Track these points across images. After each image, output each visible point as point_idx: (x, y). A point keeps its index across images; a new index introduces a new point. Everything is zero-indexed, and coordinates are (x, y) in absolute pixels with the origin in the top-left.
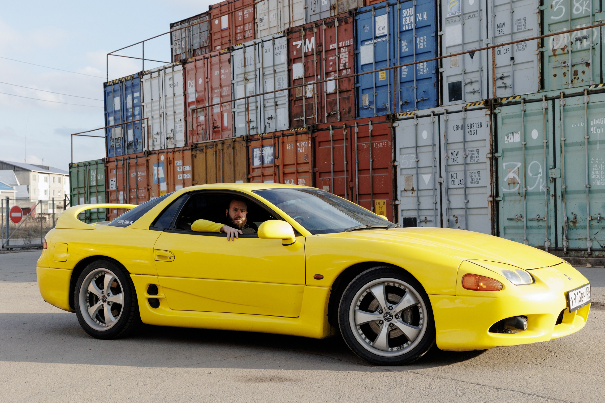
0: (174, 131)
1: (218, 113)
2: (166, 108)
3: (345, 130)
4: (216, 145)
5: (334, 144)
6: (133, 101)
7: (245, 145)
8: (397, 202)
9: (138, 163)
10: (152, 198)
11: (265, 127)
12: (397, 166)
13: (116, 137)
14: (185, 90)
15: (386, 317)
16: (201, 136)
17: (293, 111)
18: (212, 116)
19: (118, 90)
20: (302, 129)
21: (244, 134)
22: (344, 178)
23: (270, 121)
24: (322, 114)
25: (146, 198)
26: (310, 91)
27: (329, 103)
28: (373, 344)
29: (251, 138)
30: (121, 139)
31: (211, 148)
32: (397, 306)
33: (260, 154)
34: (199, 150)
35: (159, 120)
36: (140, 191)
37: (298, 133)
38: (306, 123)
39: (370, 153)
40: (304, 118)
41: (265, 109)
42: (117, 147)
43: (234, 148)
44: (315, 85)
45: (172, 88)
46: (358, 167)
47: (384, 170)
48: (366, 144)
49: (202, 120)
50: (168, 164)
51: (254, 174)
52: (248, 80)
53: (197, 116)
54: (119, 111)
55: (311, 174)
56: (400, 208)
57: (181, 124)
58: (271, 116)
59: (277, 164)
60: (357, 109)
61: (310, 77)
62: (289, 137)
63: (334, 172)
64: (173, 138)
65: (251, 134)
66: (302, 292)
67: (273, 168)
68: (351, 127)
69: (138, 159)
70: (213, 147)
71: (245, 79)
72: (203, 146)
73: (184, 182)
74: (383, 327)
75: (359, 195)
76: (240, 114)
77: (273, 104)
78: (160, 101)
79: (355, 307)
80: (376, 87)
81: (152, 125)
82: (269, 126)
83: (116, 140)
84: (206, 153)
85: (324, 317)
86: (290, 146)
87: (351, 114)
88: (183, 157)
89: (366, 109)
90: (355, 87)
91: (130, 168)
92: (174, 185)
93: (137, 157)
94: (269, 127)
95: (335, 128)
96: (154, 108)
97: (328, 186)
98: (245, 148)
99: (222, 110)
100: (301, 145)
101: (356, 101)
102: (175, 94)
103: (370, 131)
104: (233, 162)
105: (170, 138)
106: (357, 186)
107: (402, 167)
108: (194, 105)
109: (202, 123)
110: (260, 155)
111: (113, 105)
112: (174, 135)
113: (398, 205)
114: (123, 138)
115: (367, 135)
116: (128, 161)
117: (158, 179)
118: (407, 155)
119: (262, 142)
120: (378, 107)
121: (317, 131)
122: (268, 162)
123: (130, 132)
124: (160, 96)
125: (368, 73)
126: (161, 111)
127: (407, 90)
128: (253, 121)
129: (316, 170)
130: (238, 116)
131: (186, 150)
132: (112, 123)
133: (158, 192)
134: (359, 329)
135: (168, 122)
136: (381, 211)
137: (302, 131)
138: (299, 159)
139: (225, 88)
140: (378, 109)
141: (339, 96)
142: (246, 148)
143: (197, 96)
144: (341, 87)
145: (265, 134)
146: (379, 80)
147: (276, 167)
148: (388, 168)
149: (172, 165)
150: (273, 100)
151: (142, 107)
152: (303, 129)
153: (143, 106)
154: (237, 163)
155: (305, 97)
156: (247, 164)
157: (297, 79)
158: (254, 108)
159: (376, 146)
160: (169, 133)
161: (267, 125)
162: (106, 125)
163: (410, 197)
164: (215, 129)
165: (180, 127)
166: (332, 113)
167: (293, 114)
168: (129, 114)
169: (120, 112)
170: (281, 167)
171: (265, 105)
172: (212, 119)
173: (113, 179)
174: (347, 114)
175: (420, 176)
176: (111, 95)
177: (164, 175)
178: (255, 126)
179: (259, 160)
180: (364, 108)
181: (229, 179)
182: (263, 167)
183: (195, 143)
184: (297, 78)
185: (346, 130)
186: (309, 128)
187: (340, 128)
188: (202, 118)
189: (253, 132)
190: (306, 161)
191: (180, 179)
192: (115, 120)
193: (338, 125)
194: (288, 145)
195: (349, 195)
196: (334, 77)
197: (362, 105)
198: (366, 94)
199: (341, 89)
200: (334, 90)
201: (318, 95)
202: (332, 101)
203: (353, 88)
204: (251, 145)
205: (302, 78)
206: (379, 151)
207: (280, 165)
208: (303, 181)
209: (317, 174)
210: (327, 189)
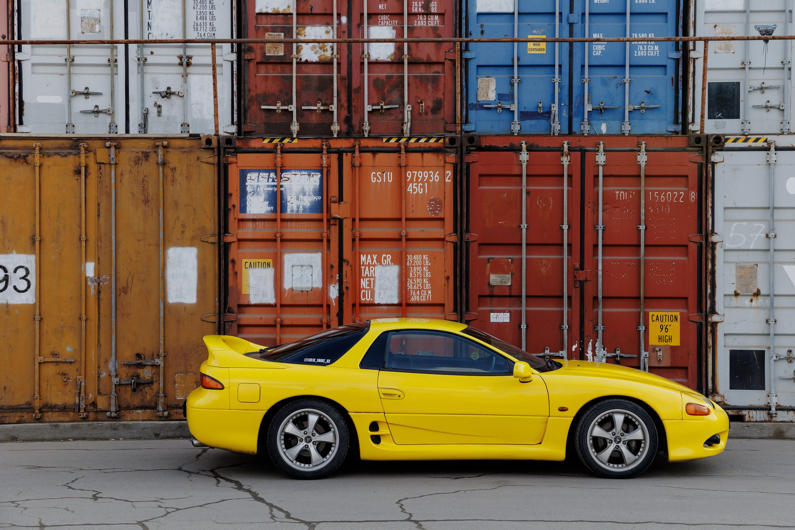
3: (567, 156)
5: (532, 183)
7: (212, 160)
8: (715, 318)
11: (146, 113)
12: (716, 243)
17: (252, 87)
22: (562, 259)
23: (162, 103)
24: (349, 105)
26: (313, 50)
27: (376, 83)
29: (238, 144)
33: (268, 186)
34: (7, 157)
37: (410, 149)
38: (298, 121)
39: (643, 211)
40: (293, 108)
41: (147, 69)
43: (162, 164)
46: (605, 238)
47: (672, 248)
48: (625, 191)
51: (249, 233)
55: (450, 245)
56: (721, 330)
58: (169, 88)
59: (333, 215)
61: (312, 14)
62: (379, 156)
63: (527, 245)
67: (318, 224)
68: (583, 152)
70: (70, 154)
72: (29, 148)
75: (603, 298)
76: (43, 69)
77: (176, 60)
80: (519, 66)
82: (159, 113)
86: (381, 176)
89: (489, 109)
94: (160, 116)
97: (509, 276)
98: (209, 168)
100: (417, 178)
103: (643, 165)
104: (159, 199)
106: (600, 280)
107: (728, 246)
110: (272, 189)
113: (716, 323)
115: (635, 173)
118: (745, 223)
119: (282, 158)
121: (476, 150)
122: (301, 209)
127: (605, 83)
128: (97, 94)
129: (473, 236)
130: (33, 73)
136: (663, 333)
138: (407, 208)
140: (522, 112)
141: (410, 71)
142: (216, 168)
144: (414, 52)
146: (529, 52)
147: (332, 222)
148: (686, 246)
150: (178, 52)
152: (426, 141)
154: (176, 204)
155: (297, 59)
156: (219, 207)
157: (267, 14)
158: (102, 61)
159: (654, 198)
161: (153, 111)
163: (745, 308)
166: (385, 107)
167: (253, 94)
171: (146, 59)
174: (430, 113)
175: (777, 266)
178: (103, 106)
179: (265, 200)
180: (485, 106)
181: (138, 241)
182: (281, 220)
184: (270, 11)
185: (569, 156)
186: (452, 141)
190: (436, 214)
194: (375, 173)
195: (573, 298)
196: (392, 27)
197: (477, 99)
198: (487, 77)
199: (414, 56)
200: (392, 55)
201: (339, 61)
202: (385, 79)
203: (449, 60)
204: (237, 163)
205: (292, 14)
206: (664, 210)
207: (346, 218)
208: (422, 260)
209: (474, 247)
210: (505, 282)
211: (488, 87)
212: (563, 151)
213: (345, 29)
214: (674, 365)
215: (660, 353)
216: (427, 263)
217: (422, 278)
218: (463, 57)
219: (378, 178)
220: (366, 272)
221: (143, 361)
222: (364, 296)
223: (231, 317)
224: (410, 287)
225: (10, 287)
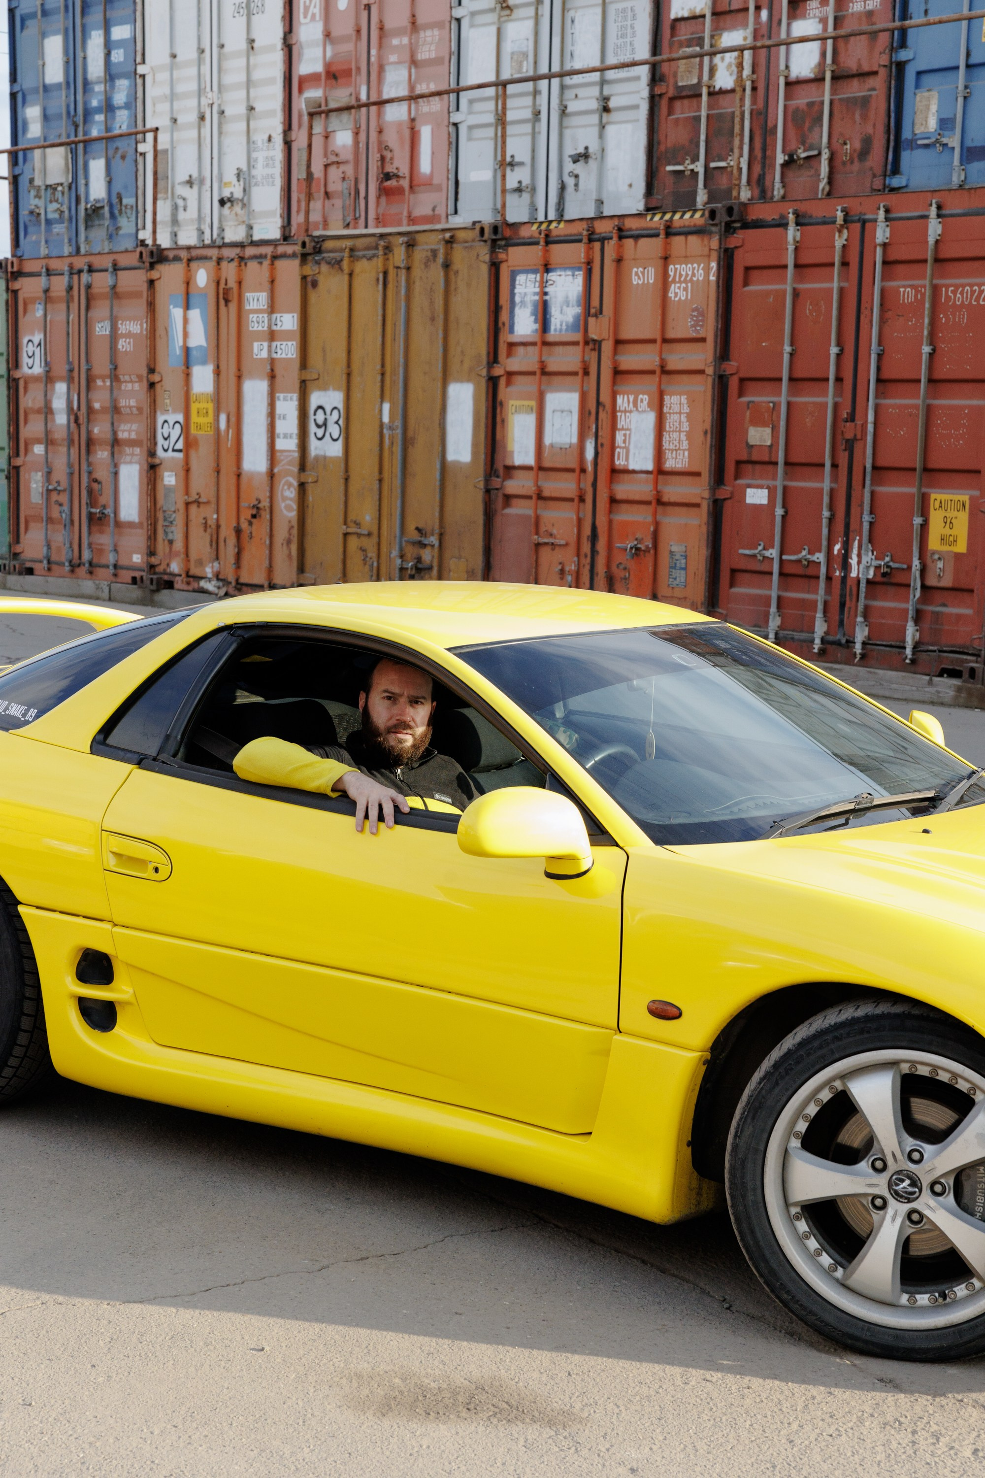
0: (246, 176)
1: (399, 124)
2: (220, 91)
3: (840, 231)
4: (388, 249)
5: (798, 278)
6: (108, 55)
7: (487, 258)
9: (119, 289)
10: (162, 414)
11: (563, 188)
13: (49, 182)
14: (287, 29)
15: (897, 1185)
16: (338, 202)
17: (663, 139)
18: (380, 132)
19: (56, 11)
20: (688, 216)
21: (487, 218)
22: (827, 403)
23: (579, 168)
24: (764, 157)
25: (145, 412)
26: (730, 65)
27: (795, 118)
28: (847, 1276)
29: (508, 233)
30: (66, 189)
31: (369, 259)
32: (938, 1153)
33: (535, 294)
34: (329, 263)
35: (194, 133)
36: (123, 387)
37: (674, 230)
38: (705, 186)
39: (926, 321)
40: (699, 167)
41: (567, 121)
42: (51, 216)
43: (447, 266)
44: (747, 54)
45: (245, 18)
46: (879, 369)
47: (971, 386)
48: (912, 287)
49: (344, 146)
50: (222, 302)
51: (514, 363)
52: (511, 10)
53: (326, 128)
54: (58, 86)
55: (710, 381)
57: (271, 153)
58: (586, 148)
59: (593, 335)
60: (892, 144)
61: (731, 12)
62: (643, 242)
63: (791, 379)
64: (242, 200)
65: (511, 218)
66: (607, 1053)
67: (578, 350)
68: (864, 222)
69: (119, 273)
70: (374, 256)
71: (499, 6)
72: (342, 250)
73: (272, 370)
74: (883, 1219)
75: (874, 468)
76: (478, 133)
77: (594, 105)
78: (200, 62)
79: (788, 1140)
80: (968, 66)
81: (173, 148)
82: (576, 185)
83: (49, 191)
84: (351, 275)
85: (678, 1152)
86: (643, 273)
87: (868, 164)
88: (272, 282)
89: (927, 146)
90: (891, 63)
91: (93, 303)
92: (239, 378)
93: (116, 268)
94: (576, 190)
95: (806, 221)
96: (180, 88)
97: (768, 430)
98: (484, 269)
99: (412, 116)
100: (681, 275)
101: (893, 115)
102: (253, 41)
103: (931, 240)
104: (441, 317)
105: (229, 200)
106: (870, 438)
108: (317, 86)
109: (342, 158)
110: (537, 298)
111: (41, 63)
112: (245, 190)
114: (73, 185)
115: (920, 257)
116: (85, 277)
117: (187, 350)
119: (546, 252)
120: (969, 143)
121: (742, 228)
122: (564, 327)
123: (97, 167)
124: (202, 47)
125: (940, 22)
126: (204, 102)
128: (521, 164)
129: (731, 366)
130: (470, 139)
131: (284, 256)
132: (35, 130)
133: (183, 399)
134: (798, 1219)
135: (227, 141)
136: (947, 531)
137: (687, 223)
138: (670, 324)
139: (429, 33)
140: (969, 149)
141: (833, 91)
142: (490, 270)
143: (329, 54)
144: (842, 58)
145: (559, 222)
147: (591, 346)
149: (233, 306)
150: (595, 91)
151: (139, 81)
152: (692, 216)
153: (143, 76)
154: (457, 321)
155: (709, 87)
156: (489, 325)
157: (683, 19)
158: (528, 114)
159: (948, 298)
160: (230, 183)
161: (570, 182)
162: (15, 140)
164: (388, 183)
165: (267, 165)
166: (803, 155)
167: (662, 148)
168: (95, 103)
169: (64, 93)
170: (607, 347)
171: (566, 107)
172: (380, 143)
173: (33, 334)
174: (856, 160)
176: (32, 27)
177: (207, 339)
178: (526, 181)
179: (532, 314)
180: (920, 142)
181: (425, 373)
182: (545, 343)
183: (316, 233)
184: (686, 14)
185: (845, 231)
186: (713, 214)
187: (824, 223)
188: (343, 138)
189: (517, 212)
190: (697, 331)
191: (261, 359)
192: (46, 117)
193: (817, 211)
194: (635, 269)
195: (840, 468)
196: (817, 20)
197: (913, 131)
198: (929, 90)
199: (842, 65)
200: (816, 67)
201: (755, 85)
202: (805, 108)
203: (885, 66)
204: (507, 261)
205: (704, 16)
206: (959, 318)
207: (604, 340)
208: (680, 404)
209: (734, 383)
210: (765, 442)
211: (928, 108)
212: (834, 222)
213: (764, 30)
214: (957, 586)
215: (940, 565)
216: (686, 409)
217: (680, 431)
218: (894, 59)
219: (639, 278)
220: (621, 422)
221: (423, 539)
222: (619, 459)
223: (496, 482)
224: (666, 445)
225: (327, 434)
